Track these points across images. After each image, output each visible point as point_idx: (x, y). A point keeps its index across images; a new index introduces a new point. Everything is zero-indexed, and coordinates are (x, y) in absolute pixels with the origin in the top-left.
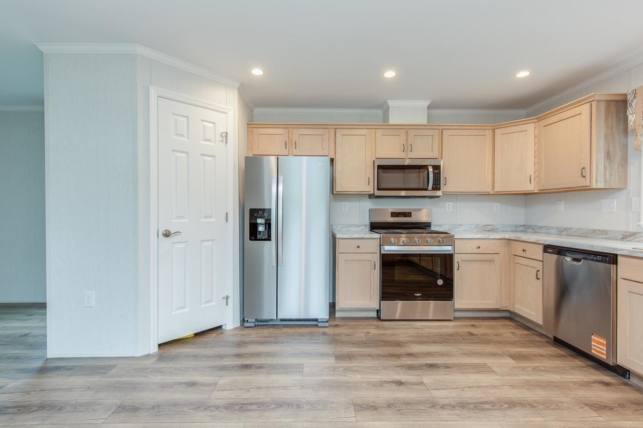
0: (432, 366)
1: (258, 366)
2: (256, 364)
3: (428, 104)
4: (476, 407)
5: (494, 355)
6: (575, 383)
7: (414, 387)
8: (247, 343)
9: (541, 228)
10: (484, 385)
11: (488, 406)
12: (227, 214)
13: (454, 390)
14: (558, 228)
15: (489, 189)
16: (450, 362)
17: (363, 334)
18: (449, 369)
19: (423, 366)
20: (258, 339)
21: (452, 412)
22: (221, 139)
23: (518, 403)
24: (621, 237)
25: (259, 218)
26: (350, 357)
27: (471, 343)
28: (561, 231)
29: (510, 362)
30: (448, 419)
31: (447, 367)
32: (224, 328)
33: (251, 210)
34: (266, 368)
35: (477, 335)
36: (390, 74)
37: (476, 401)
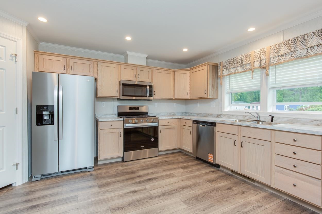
0: (150, 180)
1: (44, 204)
2: (43, 203)
3: (147, 56)
4: (169, 193)
5: (175, 169)
6: (203, 174)
7: (142, 192)
8: (34, 191)
9: (191, 113)
10: (172, 183)
11: (174, 192)
12: (16, 109)
13: (160, 188)
14: (197, 113)
15: (172, 97)
16: (158, 176)
17: (115, 171)
18: (157, 179)
19: (145, 181)
20: (44, 187)
21: (160, 199)
22: (11, 58)
23: (185, 187)
24: (217, 116)
25: (44, 111)
26: (107, 184)
27: (166, 165)
28: (198, 115)
29: (181, 170)
30: (158, 203)
31: (157, 178)
32: (14, 185)
33: (37, 106)
34: (50, 204)
35: (168, 161)
36: (128, 38)
37: (169, 191)
